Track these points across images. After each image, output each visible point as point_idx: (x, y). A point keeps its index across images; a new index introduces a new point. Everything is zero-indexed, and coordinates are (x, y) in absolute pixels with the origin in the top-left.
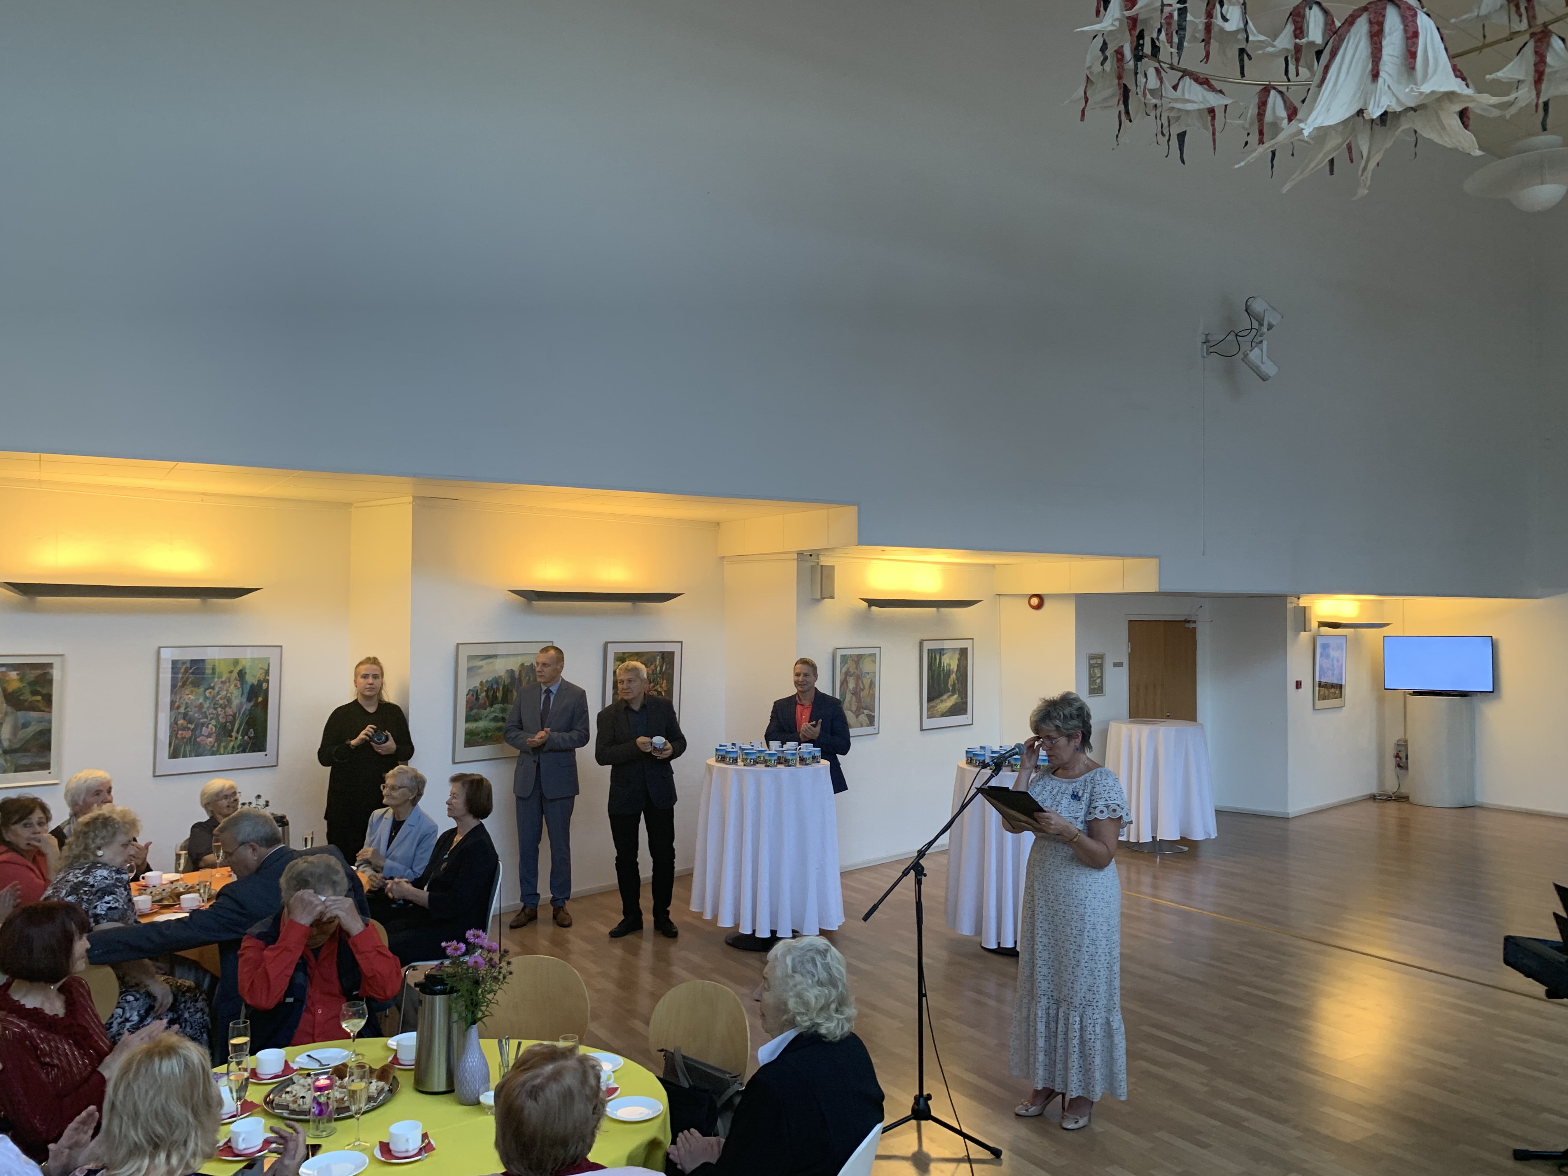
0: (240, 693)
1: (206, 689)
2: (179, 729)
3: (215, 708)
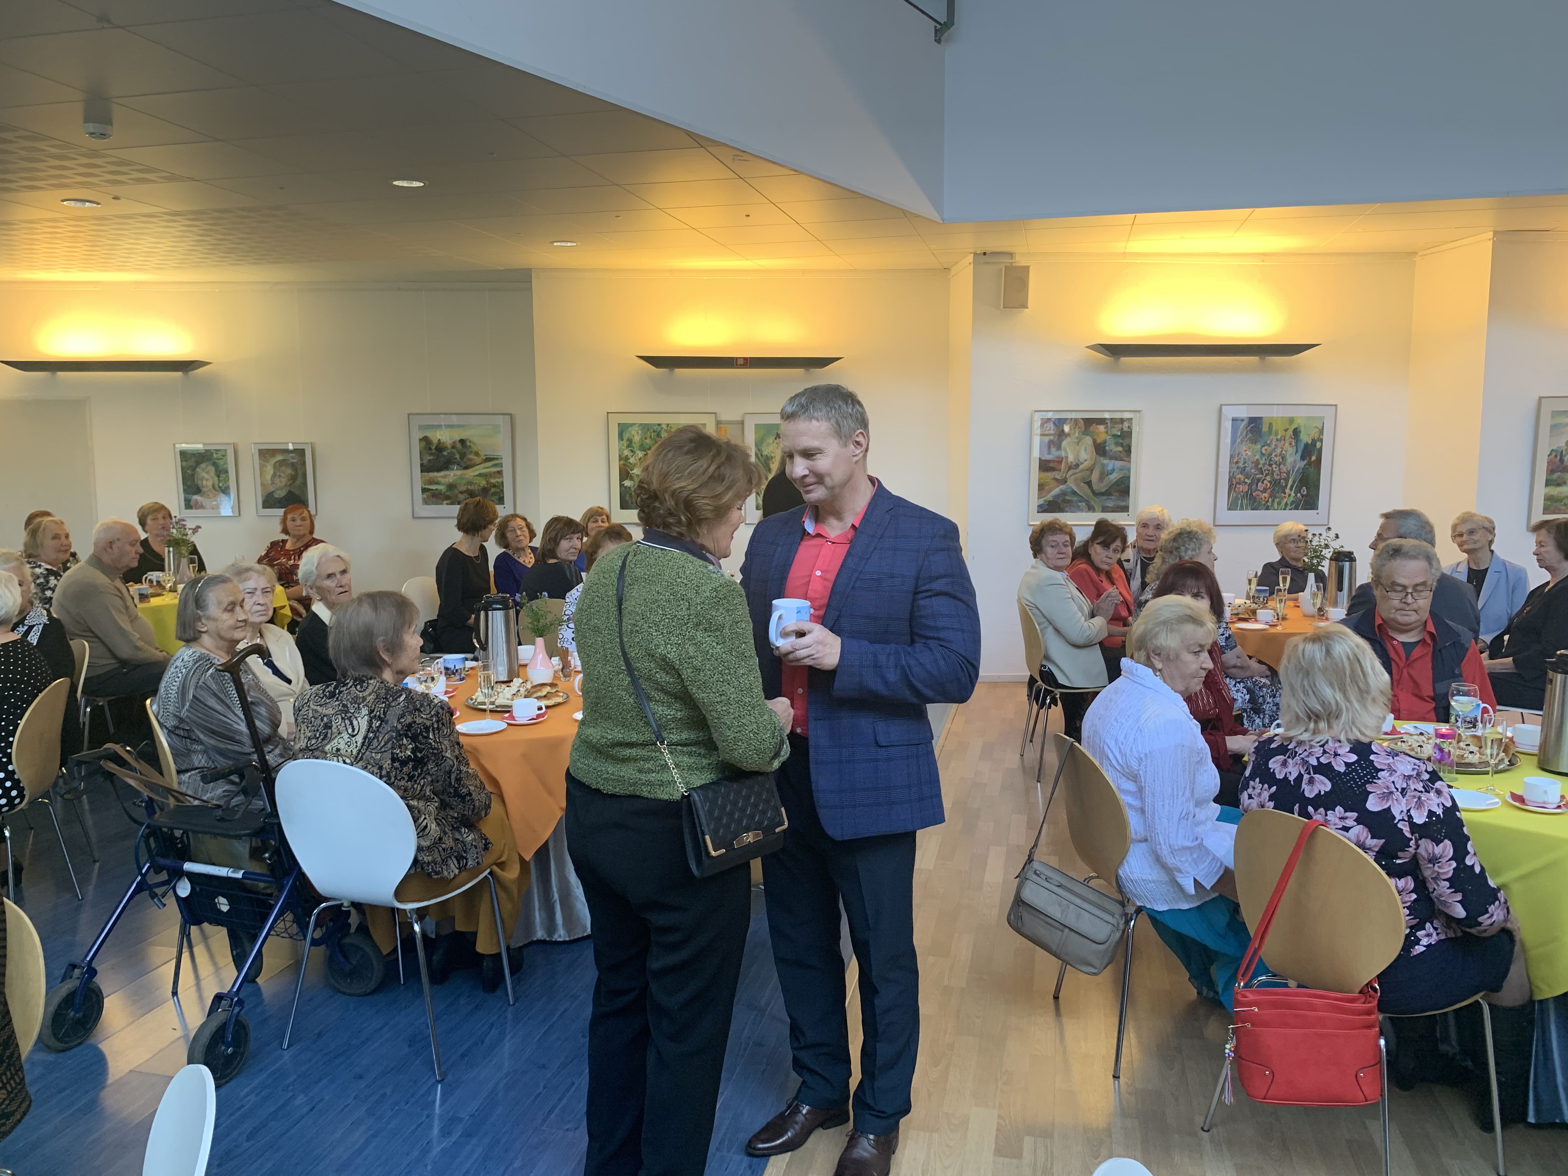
0: (1295, 451)
1: (1263, 446)
2: (1237, 483)
3: (1270, 465)
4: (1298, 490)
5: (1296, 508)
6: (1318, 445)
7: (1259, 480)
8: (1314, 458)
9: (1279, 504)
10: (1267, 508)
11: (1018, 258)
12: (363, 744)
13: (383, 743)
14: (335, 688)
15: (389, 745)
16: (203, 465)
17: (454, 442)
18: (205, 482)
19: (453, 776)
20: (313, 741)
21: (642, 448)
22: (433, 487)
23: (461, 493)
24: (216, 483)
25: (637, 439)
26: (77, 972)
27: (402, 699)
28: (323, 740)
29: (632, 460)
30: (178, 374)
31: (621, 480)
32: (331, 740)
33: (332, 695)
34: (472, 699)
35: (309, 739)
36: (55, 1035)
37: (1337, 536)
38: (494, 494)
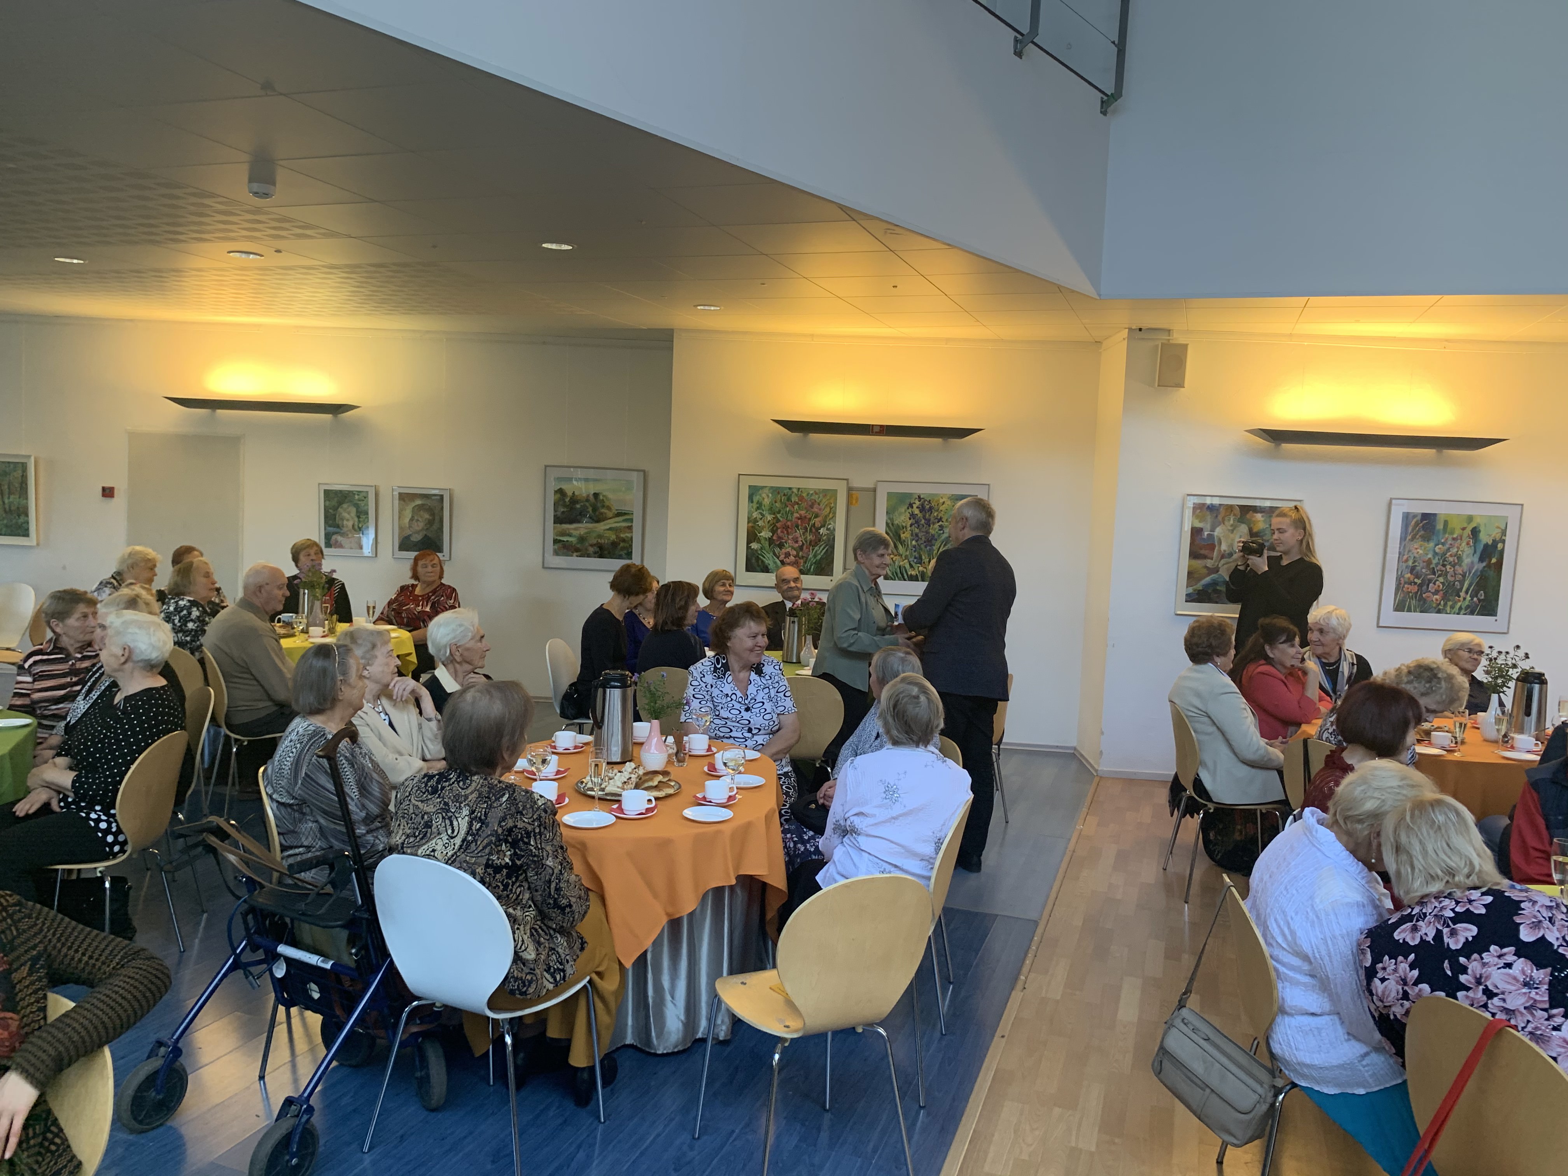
0: (1473, 551)
1: (1436, 545)
2: (1405, 583)
3: (1444, 566)
4: (1475, 594)
5: (1472, 613)
6: (1500, 546)
7: (1430, 581)
8: (1494, 560)
9: (1452, 607)
10: (1439, 612)
11: (1175, 335)
12: (461, 846)
13: (481, 848)
14: (438, 782)
15: (487, 851)
16: (345, 506)
17: (588, 496)
18: (345, 522)
19: (553, 886)
20: (412, 839)
21: (772, 511)
22: (565, 539)
23: (592, 545)
24: (356, 524)
25: (767, 502)
26: (163, 1050)
27: (504, 799)
28: (422, 839)
29: (760, 523)
30: (328, 417)
31: (749, 542)
32: (430, 840)
33: (434, 791)
34: (582, 782)
35: (408, 836)
36: (135, 1119)
37: (1527, 656)
38: (623, 549)
